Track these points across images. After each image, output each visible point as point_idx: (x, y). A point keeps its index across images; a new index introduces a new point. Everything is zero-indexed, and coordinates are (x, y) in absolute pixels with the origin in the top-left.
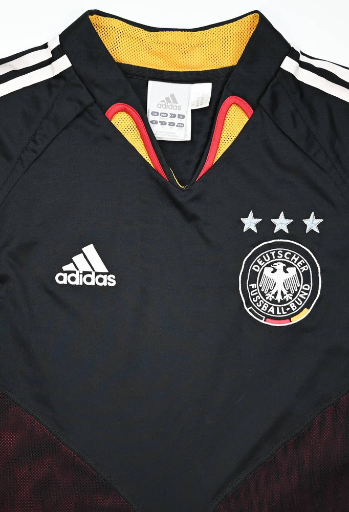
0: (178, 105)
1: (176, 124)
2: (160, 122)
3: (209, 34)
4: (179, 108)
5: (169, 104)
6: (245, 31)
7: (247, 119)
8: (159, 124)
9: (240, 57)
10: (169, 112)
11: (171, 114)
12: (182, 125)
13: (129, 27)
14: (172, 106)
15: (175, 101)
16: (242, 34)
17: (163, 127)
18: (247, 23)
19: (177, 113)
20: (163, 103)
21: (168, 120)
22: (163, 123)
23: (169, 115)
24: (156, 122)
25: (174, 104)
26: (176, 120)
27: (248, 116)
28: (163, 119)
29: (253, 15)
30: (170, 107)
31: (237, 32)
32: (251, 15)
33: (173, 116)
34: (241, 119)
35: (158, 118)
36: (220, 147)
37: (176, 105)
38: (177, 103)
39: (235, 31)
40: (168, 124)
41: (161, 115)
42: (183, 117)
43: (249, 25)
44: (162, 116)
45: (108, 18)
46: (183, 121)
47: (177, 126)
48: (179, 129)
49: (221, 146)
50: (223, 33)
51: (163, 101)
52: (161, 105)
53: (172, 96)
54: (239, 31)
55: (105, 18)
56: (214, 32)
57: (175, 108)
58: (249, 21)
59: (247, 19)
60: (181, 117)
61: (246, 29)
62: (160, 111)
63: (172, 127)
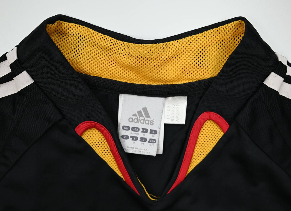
0: (150, 120)
1: (148, 140)
2: (131, 137)
3: (185, 43)
4: (152, 123)
5: (141, 118)
6: (226, 39)
7: (222, 134)
8: (130, 139)
9: (219, 71)
10: (140, 126)
11: (143, 129)
12: (154, 141)
13: (97, 36)
14: (144, 120)
15: (148, 116)
16: (222, 43)
17: (134, 143)
18: (230, 31)
19: (149, 128)
20: (134, 117)
21: (140, 135)
22: (134, 139)
23: (141, 130)
24: (127, 137)
25: (146, 119)
26: (148, 136)
27: (223, 131)
28: (134, 134)
29: (238, 22)
30: (142, 121)
31: (217, 41)
32: (235, 22)
33: (145, 131)
34: (216, 134)
35: (129, 133)
36: (192, 161)
37: (148, 119)
38: (149, 117)
39: (215, 39)
40: (139, 139)
41: (132, 130)
42: (156, 132)
43: (232, 33)
44: (134, 131)
45: (74, 25)
46: (155, 137)
47: (149, 142)
48: (150, 145)
49: (194, 160)
50: (201, 42)
51: (135, 115)
52: (132, 119)
53: (145, 109)
54: (219, 39)
55: (70, 24)
56: (191, 41)
57: (147, 122)
58: (232, 29)
59: (231, 27)
60: (153, 132)
61: (228, 37)
62: (131, 125)
63: (143, 142)
